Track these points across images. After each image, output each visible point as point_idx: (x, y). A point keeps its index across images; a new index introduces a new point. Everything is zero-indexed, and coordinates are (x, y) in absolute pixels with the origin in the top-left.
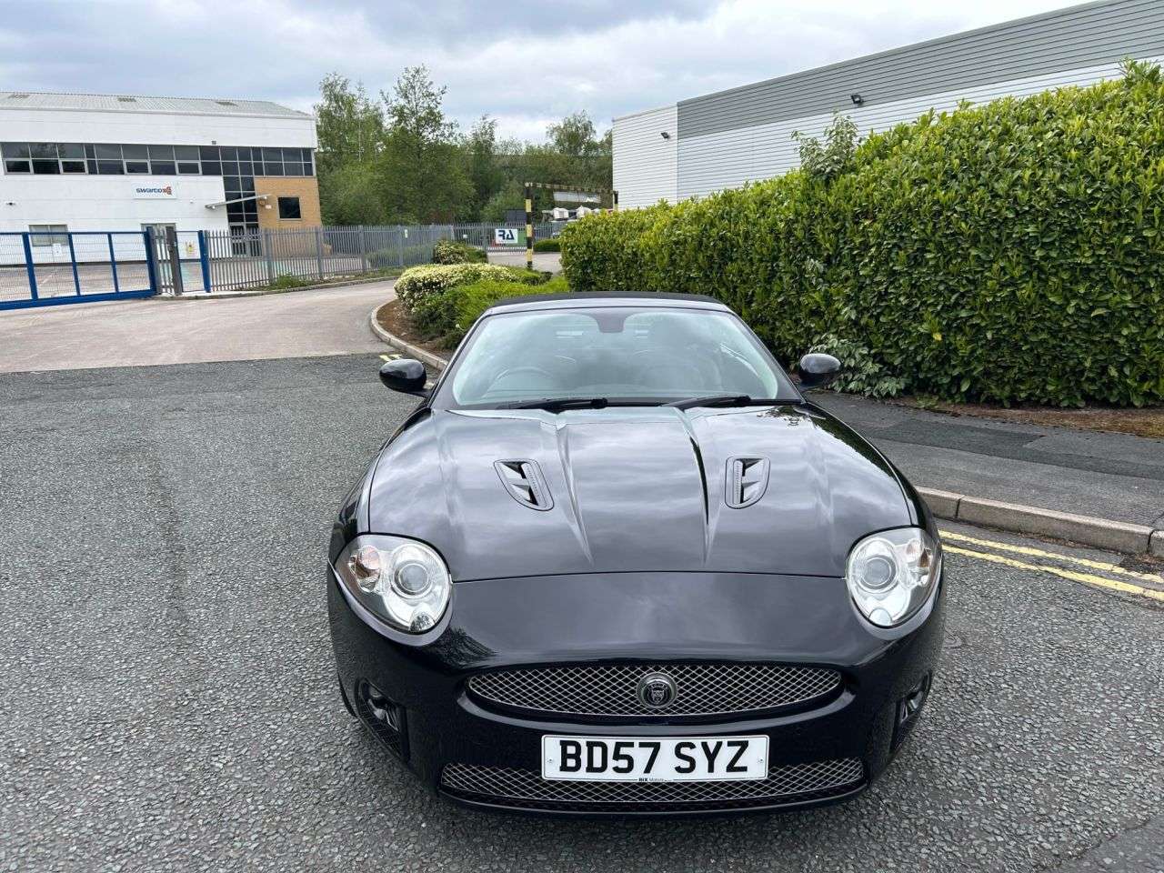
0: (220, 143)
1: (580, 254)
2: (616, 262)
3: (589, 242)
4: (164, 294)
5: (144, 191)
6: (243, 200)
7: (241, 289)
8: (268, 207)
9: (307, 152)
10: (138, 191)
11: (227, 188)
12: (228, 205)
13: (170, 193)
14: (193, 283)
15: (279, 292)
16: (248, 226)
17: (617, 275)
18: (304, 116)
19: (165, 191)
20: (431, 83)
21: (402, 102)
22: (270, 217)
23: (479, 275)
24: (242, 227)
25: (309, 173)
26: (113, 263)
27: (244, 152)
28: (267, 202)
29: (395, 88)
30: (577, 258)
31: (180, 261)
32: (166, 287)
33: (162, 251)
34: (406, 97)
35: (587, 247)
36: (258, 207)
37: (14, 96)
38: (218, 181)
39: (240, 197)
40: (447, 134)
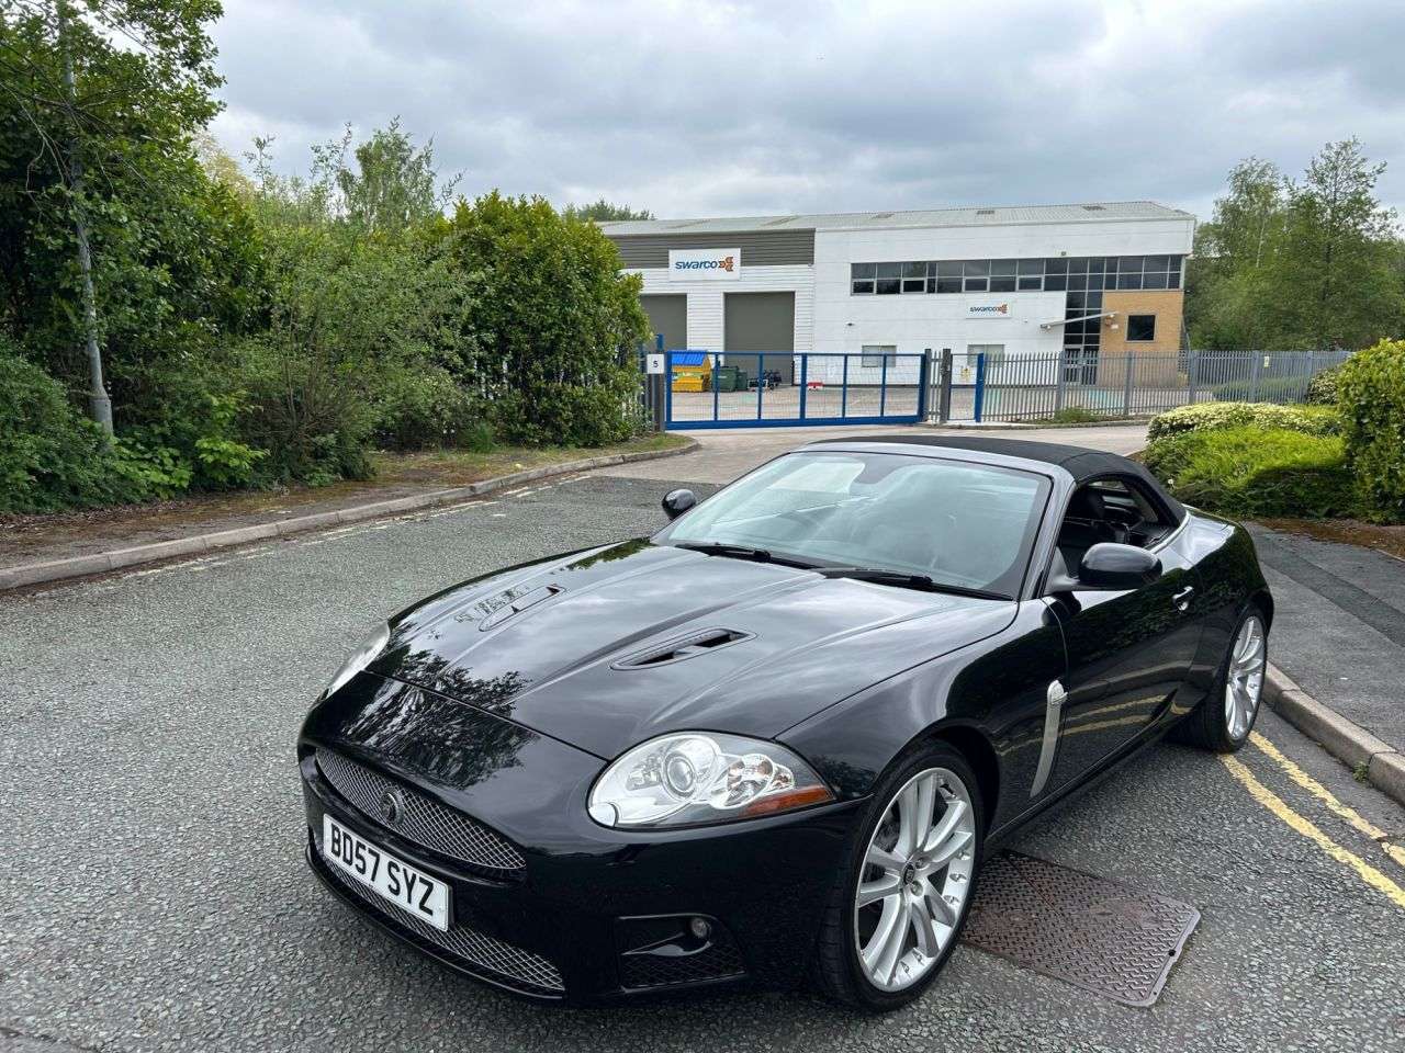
0: (1071, 254)
1: (1356, 395)
3: (1370, 380)
4: (930, 422)
5: (978, 309)
6: (1085, 318)
7: (1017, 421)
8: (1115, 327)
9: (1176, 260)
10: (972, 310)
11: (1070, 304)
12: (1067, 326)
13: (1004, 312)
14: (961, 413)
15: (1059, 427)
16: (1086, 349)
18: (1183, 216)
19: (999, 309)
20: (1364, 160)
21: (1315, 188)
22: (1114, 341)
24: (1078, 350)
25: (1174, 283)
26: (884, 386)
27: (1097, 263)
28: (1114, 321)
29: (1308, 172)
30: (1351, 401)
31: (951, 386)
32: (933, 413)
33: (935, 377)
34: (1321, 181)
35: (1367, 388)
36: (1102, 326)
37: (879, 217)
38: (1060, 297)
39: (1082, 316)
40: (1377, 227)
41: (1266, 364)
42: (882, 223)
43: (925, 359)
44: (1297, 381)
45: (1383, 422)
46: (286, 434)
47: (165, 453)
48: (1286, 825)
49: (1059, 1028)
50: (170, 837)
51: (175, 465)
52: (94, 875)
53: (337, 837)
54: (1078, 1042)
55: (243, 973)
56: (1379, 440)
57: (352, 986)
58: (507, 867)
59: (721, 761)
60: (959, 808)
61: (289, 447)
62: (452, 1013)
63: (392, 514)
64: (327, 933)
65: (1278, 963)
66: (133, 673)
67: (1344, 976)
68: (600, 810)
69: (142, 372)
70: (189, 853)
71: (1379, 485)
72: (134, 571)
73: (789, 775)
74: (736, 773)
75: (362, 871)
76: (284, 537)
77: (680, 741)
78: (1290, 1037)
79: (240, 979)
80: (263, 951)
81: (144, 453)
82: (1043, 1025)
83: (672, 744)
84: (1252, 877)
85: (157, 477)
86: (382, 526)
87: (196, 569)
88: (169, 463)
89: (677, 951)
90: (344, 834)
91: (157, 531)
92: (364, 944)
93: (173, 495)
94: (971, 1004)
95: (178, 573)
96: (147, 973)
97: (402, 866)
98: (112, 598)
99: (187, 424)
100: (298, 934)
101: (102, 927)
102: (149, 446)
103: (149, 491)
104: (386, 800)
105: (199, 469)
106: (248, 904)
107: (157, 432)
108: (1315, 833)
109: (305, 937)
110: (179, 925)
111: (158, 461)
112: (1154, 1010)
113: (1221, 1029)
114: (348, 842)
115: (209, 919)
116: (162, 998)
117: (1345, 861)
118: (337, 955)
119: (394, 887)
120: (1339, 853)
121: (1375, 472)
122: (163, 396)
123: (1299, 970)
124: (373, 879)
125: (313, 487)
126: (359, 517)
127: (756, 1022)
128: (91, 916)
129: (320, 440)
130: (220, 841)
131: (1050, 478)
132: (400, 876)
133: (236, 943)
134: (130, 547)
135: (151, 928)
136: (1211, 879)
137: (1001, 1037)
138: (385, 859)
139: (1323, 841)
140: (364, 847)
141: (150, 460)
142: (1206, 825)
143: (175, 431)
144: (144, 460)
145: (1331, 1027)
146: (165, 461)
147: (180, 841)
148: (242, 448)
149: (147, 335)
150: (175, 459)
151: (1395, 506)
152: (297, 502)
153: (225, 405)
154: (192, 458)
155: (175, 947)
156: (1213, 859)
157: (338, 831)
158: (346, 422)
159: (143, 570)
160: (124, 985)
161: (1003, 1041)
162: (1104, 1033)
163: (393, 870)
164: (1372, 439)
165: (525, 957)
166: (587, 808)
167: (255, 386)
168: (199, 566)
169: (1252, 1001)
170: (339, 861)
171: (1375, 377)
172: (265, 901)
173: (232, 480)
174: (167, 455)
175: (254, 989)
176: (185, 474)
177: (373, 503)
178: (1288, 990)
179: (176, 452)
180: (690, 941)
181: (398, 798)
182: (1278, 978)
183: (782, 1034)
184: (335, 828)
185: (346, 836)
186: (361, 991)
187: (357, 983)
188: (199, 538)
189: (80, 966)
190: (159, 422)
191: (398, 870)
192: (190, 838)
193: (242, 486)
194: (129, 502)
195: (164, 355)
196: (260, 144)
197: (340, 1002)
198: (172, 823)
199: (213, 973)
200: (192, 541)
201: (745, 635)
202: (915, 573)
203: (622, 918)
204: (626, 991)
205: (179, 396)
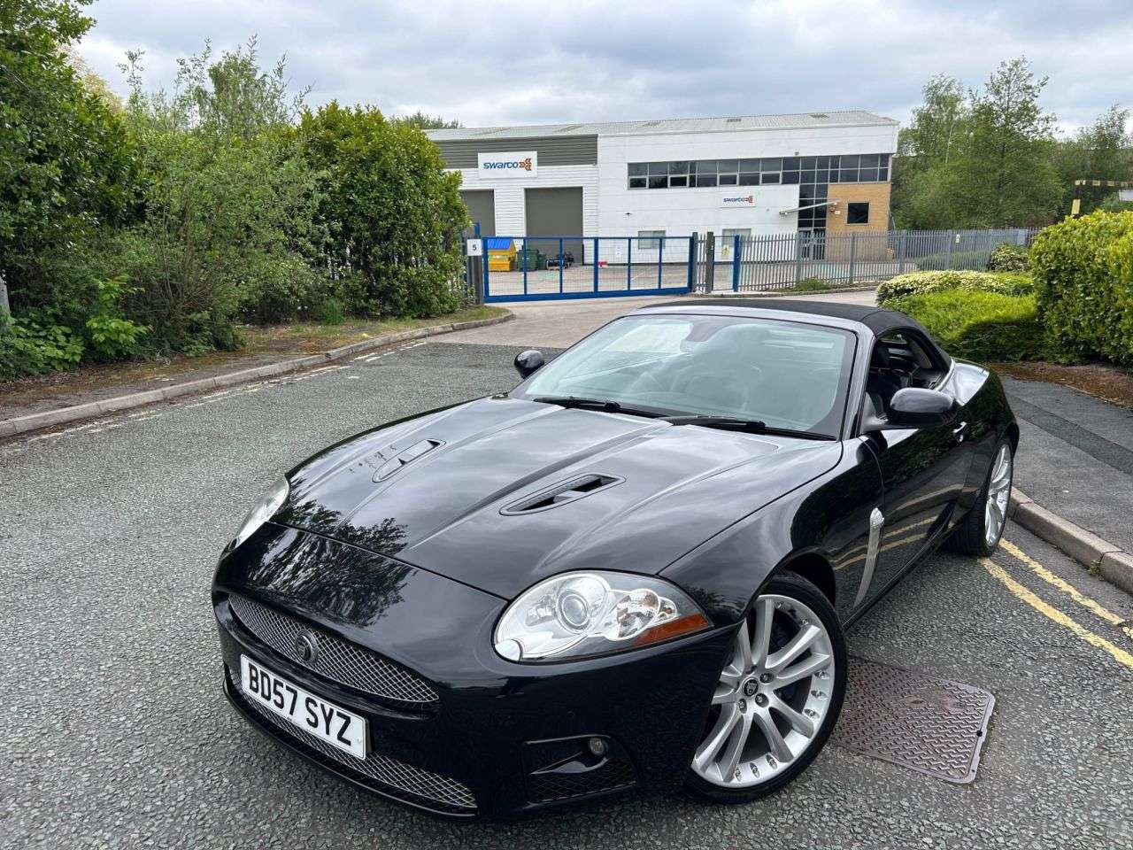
0: (803, 154)
1: (1047, 262)
2: (1085, 273)
3: (1059, 249)
5: (729, 200)
6: (814, 206)
7: (766, 290)
8: (838, 212)
9: (885, 157)
10: (725, 200)
11: (802, 195)
12: (800, 212)
13: (751, 201)
14: (723, 286)
16: (816, 231)
17: (1086, 288)
18: (889, 122)
19: (747, 200)
20: (1031, 75)
21: (992, 99)
22: (838, 224)
23: (959, 283)
24: (810, 232)
25: (883, 177)
26: (660, 264)
27: (823, 161)
28: (837, 207)
29: (987, 85)
30: (1044, 267)
31: (714, 263)
32: (700, 285)
33: (701, 256)
34: (998, 92)
35: (1056, 254)
36: (828, 214)
37: (649, 124)
38: (794, 191)
39: (812, 204)
40: (1040, 129)
41: (958, 241)
42: (651, 130)
43: (693, 241)
44: (980, 254)
45: (1069, 283)
46: (165, 312)
47: (58, 331)
48: (1044, 616)
49: (902, 808)
50: (93, 676)
51: (68, 341)
52: (26, 716)
53: (254, 675)
54: (920, 820)
55: (173, 803)
56: (1065, 297)
57: (277, 810)
58: (420, 700)
59: (611, 595)
61: (168, 324)
62: (372, 830)
63: (261, 378)
64: (248, 760)
65: (1067, 737)
66: (45, 526)
67: (1122, 746)
68: (506, 645)
69: (33, 260)
70: (112, 691)
71: (1065, 334)
72: (38, 435)
74: (623, 606)
75: (281, 706)
76: (169, 401)
77: (574, 579)
78: (1092, 803)
79: (172, 809)
80: (190, 780)
81: (38, 332)
82: (888, 806)
83: (565, 582)
84: (1029, 663)
85: (52, 352)
86: (253, 389)
87: (93, 431)
88: (62, 339)
89: (577, 767)
90: (262, 673)
91: (56, 399)
92: (283, 768)
93: (67, 367)
94: (823, 791)
95: (77, 435)
96: (84, 809)
97: (319, 701)
98: (21, 459)
99: (76, 305)
100: (221, 762)
101: (37, 765)
102: (43, 325)
103: (46, 364)
104: (301, 642)
105: (90, 346)
106: (171, 736)
107: (49, 312)
108: (1069, 622)
109: (228, 764)
110: (110, 760)
111: (52, 338)
112: (975, 786)
113: (1034, 800)
114: (266, 680)
115: (137, 752)
116: (101, 831)
117: (1098, 645)
118: (260, 780)
119: (313, 720)
120: (1091, 638)
121: (1062, 324)
122: (54, 280)
123: (1085, 743)
124: (291, 713)
125: (189, 358)
126: (232, 382)
127: (644, 820)
128: (27, 755)
129: (195, 316)
130: (140, 678)
131: (855, 333)
132: (318, 711)
133: (165, 774)
134: (33, 413)
135: (84, 764)
136: (997, 666)
137: (855, 820)
138: (303, 695)
139: (1077, 628)
140: (282, 685)
141: (45, 337)
142: (982, 619)
143: (66, 311)
144: (39, 337)
145: (1123, 792)
146: (59, 338)
147: (102, 679)
148: (128, 324)
149: (36, 228)
150: (67, 336)
151: (1077, 350)
152: (178, 371)
153: (110, 287)
154: (82, 335)
155: (107, 782)
156: (994, 648)
157: (256, 670)
158: (216, 300)
159: (46, 433)
160: (62, 821)
161: (857, 823)
162: (940, 810)
163: (311, 705)
164: (1060, 297)
165: (440, 781)
166: (493, 645)
167: (137, 271)
168: (96, 428)
169: (1053, 772)
170: (258, 697)
171: (1062, 247)
172: (187, 732)
173: (119, 353)
174: (60, 332)
175: (187, 818)
176: (76, 348)
177: (243, 369)
178: (1080, 761)
179: (68, 330)
180: (589, 758)
181: (312, 640)
182: (1069, 750)
183: (669, 830)
184: (252, 667)
185: (263, 675)
186: (286, 814)
187: (282, 807)
188: (94, 404)
189: (20, 805)
190: (51, 304)
191: (316, 706)
192: (111, 676)
193: (129, 358)
194: (28, 374)
195: (52, 246)
196: (132, 57)
197: (268, 826)
198: (92, 662)
199: (145, 804)
200: (89, 407)
201: (615, 480)
202: (750, 419)
203: (529, 742)
204: (532, 805)
205: (67, 281)
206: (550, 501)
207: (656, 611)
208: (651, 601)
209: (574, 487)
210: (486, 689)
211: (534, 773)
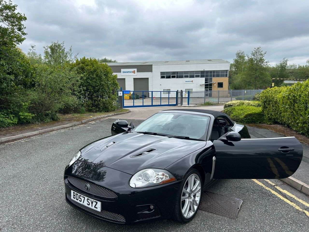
0: (205, 70)
1: (264, 99)
2: (272, 102)
3: (266, 96)
4: (179, 105)
7: (196, 105)
8: (215, 85)
9: (227, 71)
10: (186, 82)
11: (206, 80)
12: (205, 84)
13: (192, 82)
14: (185, 103)
15: (205, 106)
16: (209, 90)
17: (273, 105)
18: (227, 62)
19: (191, 81)
20: (262, 51)
21: (253, 57)
22: (215, 88)
23: (244, 104)
24: (208, 90)
25: (226, 76)
26: (169, 98)
27: (211, 72)
28: (215, 84)
29: (251, 53)
30: (263, 100)
31: (183, 98)
32: (179, 104)
33: (179, 96)
34: (254, 55)
35: (265, 97)
36: (212, 85)
37: (166, 62)
38: (204, 79)
39: (208, 83)
40: (265, 65)
41: (245, 92)
42: (167, 63)
43: (177, 92)
44: (251, 96)
45: (269, 104)
46: (39, 111)
47: (11, 116)
48: (257, 183)
49: (219, 223)
50: (31, 199)
51: (14, 118)
52: (16, 207)
53: (74, 194)
54: (223, 226)
55: (54, 225)
56: (268, 108)
57: (78, 226)
58: (113, 198)
59: (155, 174)
60: (198, 182)
61: (40, 114)
62: (100, 229)
63: (64, 128)
64: (70, 216)
65: (258, 209)
66: (13, 165)
67: (270, 211)
68: (132, 185)
69: (6, 98)
70: (36, 202)
71: (269, 117)
72: (7, 143)
73: (168, 176)
74: (157, 176)
75: (81, 201)
76: (41, 134)
77: (146, 170)
78: (261, 222)
79: (53, 226)
80: (57, 220)
81: (6, 116)
82: (216, 223)
83: (145, 171)
84: (252, 193)
85: (9, 121)
86: (63, 131)
87: (22, 142)
88: (12, 118)
89: (147, 212)
90: (76, 194)
91: (11, 133)
92: (79, 217)
93: (13, 125)
94: (202, 221)
95: (18, 143)
96: (33, 226)
97: (90, 199)
98: (4, 149)
99: (16, 109)
100: (64, 216)
101: (20, 218)
102: (8, 114)
103: (8, 124)
105: (19, 119)
106: (51, 211)
107: (9, 111)
108: (262, 185)
109: (65, 217)
110: (37, 216)
111: (10, 118)
112: (236, 219)
113: (249, 222)
114: (77, 195)
115: (44, 215)
116: (38, 231)
117: (268, 190)
118: (73, 220)
119: (88, 204)
120: (267, 188)
121: (268, 114)
122: (11, 103)
123: (262, 210)
124: (83, 202)
125: (45, 123)
126: (57, 129)
127: (161, 227)
128: (18, 216)
129: (47, 112)
130: (42, 199)
131: (210, 117)
132: (90, 201)
133: (51, 219)
134: (6, 137)
135: (31, 217)
136: (244, 194)
137: (208, 226)
138: (86, 198)
139: (264, 186)
140: (81, 196)
141: (8, 117)
142: (242, 184)
143: (14, 111)
144: (6, 117)
145: (269, 220)
146: (11, 118)
147: (33, 200)
148: (30, 114)
149: (7, 89)
150: (14, 117)
151: (272, 121)
152: (43, 126)
153: (25, 105)
154: (18, 117)
155: (37, 221)
156: (244, 191)
157: (75, 193)
158: (53, 108)
159: (9, 142)
160: (28, 229)
161: (209, 227)
162: (227, 224)
163: (88, 200)
164: (267, 108)
165: (117, 216)
166: (129, 185)
167: (33, 100)
168: (23, 141)
169: (254, 216)
170: (75, 200)
171: (267, 95)
172: (55, 210)
173: (27, 121)
174: (12, 116)
175: (57, 228)
176: (16, 120)
177: (60, 126)
178: (260, 214)
179: (14, 116)
180: (150, 210)
181: (88, 185)
182: (258, 212)
183: (167, 229)
184: (74, 193)
185: (77, 194)
186: (80, 226)
187: (79, 225)
188: (22, 135)
189: (18, 226)
190: (10, 109)
191: (89, 200)
192: (35, 199)
193: (29, 123)
194: (3, 127)
195: (11, 94)
196: (33, 47)
197: (76, 229)
198: (30, 196)
199: (47, 225)
200: (20, 135)
201: (156, 150)
202: (186, 136)
203: (137, 206)
204: (138, 221)
205: (14, 103)
206: (141, 154)
207: (164, 177)
208: (163, 175)
209: (147, 151)
210: (126, 194)
211: (138, 213)
